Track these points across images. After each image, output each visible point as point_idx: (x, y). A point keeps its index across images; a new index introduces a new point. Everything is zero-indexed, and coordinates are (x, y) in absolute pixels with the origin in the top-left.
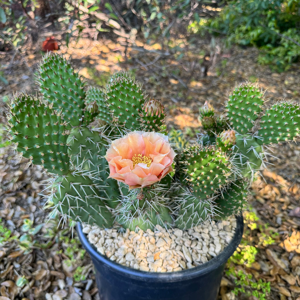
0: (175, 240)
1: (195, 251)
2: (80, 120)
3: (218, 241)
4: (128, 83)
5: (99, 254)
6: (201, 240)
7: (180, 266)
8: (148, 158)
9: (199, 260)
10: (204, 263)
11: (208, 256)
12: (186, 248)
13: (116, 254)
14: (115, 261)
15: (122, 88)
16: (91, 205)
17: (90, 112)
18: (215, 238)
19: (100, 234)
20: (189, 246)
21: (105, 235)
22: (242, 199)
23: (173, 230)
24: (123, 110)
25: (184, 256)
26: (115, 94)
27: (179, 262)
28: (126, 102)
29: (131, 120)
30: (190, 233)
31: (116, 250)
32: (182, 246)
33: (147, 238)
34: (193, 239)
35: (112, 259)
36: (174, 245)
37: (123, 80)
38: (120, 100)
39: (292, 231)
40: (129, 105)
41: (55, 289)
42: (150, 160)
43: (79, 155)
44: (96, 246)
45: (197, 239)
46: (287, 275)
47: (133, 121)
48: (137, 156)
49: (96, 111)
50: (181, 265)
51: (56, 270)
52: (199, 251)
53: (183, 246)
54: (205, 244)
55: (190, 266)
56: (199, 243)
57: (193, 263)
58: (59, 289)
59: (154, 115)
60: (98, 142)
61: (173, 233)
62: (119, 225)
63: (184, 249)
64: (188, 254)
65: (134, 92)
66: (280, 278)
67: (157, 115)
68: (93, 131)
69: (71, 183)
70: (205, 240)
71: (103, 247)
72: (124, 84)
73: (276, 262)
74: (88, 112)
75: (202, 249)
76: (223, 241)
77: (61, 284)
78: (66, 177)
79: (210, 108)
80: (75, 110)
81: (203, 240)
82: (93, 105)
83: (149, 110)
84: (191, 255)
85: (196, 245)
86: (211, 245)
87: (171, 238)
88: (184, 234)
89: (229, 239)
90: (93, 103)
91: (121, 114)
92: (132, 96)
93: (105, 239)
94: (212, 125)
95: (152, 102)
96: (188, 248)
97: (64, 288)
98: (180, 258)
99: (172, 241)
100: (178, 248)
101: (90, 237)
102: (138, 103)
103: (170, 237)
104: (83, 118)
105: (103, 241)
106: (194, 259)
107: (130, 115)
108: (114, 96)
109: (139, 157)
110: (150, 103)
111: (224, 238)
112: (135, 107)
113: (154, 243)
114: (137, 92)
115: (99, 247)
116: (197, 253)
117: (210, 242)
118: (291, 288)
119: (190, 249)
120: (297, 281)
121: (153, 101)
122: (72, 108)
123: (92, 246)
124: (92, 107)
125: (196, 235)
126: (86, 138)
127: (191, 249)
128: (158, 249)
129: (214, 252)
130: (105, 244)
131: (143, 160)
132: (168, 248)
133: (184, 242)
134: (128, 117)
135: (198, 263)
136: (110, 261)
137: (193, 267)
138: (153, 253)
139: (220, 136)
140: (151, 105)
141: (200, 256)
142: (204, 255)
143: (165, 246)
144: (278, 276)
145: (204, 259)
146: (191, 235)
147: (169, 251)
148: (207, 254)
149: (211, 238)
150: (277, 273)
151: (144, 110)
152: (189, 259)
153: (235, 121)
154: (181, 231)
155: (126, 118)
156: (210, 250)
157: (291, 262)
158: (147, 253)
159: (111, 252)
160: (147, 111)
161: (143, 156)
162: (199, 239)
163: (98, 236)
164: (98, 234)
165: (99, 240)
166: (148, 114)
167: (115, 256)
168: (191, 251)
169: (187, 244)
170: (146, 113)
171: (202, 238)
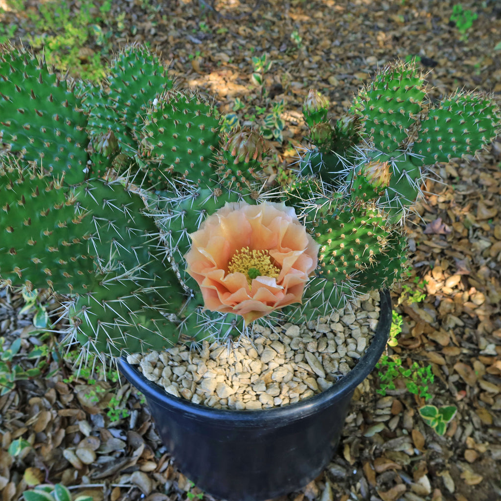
0: (289, 345)
1: (326, 357)
2: (85, 171)
3: (359, 331)
4: (187, 102)
6: (330, 335)
7: (309, 388)
8: (262, 252)
9: (336, 370)
10: (345, 374)
11: (349, 360)
13: (200, 391)
14: (202, 403)
15: (179, 113)
17: (105, 154)
18: (352, 327)
19: (159, 360)
20: (315, 351)
21: (169, 360)
22: (398, 267)
23: (282, 327)
24: (182, 152)
25: (312, 369)
26: (165, 126)
27: (306, 382)
28: (188, 138)
29: (198, 167)
30: (310, 327)
31: (198, 384)
32: (304, 353)
33: (243, 350)
34: (318, 336)
35: (196, 401)
36: (290, 355)
37: (176, 97)
38: (174, 136)
39: (433, 259)
40: (194, 142)
41: (77, 439)
42: (265, 256)
44: (160, 383)
45: (325, 335)
46: (436, 332)
47: (202, 168)
48: (240, 253)
50: (312, 386)
51: (68, 407)
52: (333, 356)
53: (306, 352)
54: (340, 342)
55: (326, 384)
56: (331, 342)
57: (327, 377)
58: (83, 437)
59: (251, 160)
60: (125, 204)
61: (284, 332)
62: (188, 339)
63: (308, 356)
64: (317, 364)
65: (201, 116)
66: (427, 338)
67: (255, 158)
68: (112, 186)
69: (103, 301)
70: (339, 335)
71: (173, 383)
72: (181, 104)
73: (418, 316)
74: (101, 155)
75: (336, 351)
76: (365, 330)
77: (85, 429)
78: (92, 295)
81: (335, 335)
82: (109, 140)
83: (239, 153)
84: (323, 365)
85: (327, 346)
86: (349, 340)
87: (282, 343)
88: (302, 331)
89: (374, 324)
90: (108, 137)
91: (177, 160)
92: (199, 124)
93: (172, 367)
94: (330, 138)
95: (245, 137)
96: (313, 353)
97: (91, 434)
98: (305, 376)
99: (285, 347)
100: (299, 358)
101: (145, 370)
102: (211, 136)
103: (279, 340)
104: (90, 165)
105: (170, 373)
106: (329, 371)
107: (195, 159)
108: (162, 129)
109: (244, 253)
110: (241, 139)
111: (367, 324)
112: (206, 144)
113: (256, 356)
114: (208, 115)
115: (167, 386)
116: (331, 360)
117: (346, 336)
118: (445, 351)
119: (317, 354)
120: (451, 338)
121: (246, 134)
122: (66, 151)
123: (153, 385)
124: (107, 143)
125: (323, 329)
127: (320, 353)
128: (266, 367)
129: (356, 351)
130: (175, 376)
131: (252, 257)
132: (282, 361)
133: (306, 345)
134: (192, 164)
135: (335, 375)
136: (194, 405)
137: (330, 384)
138: (259, 375)
139: (365, 174)
140: (244, 143)
141: (337, 366)
142: (343, 360)
143: (276, 359)
144: (423, 338)
145: (345, 369)
146: (312, 330)
147: (285, 365)
148: (346, 357)
149: (346, 328)
150: (422, 332)
151: (228, 152)
152: (321, 373)
153: (377, 134)
154: (297, 327)
155: (188, 165)
156: (350, 349)
157: (440, 311)
158: (250, 378)
159: (190, 388)
160: (236, 153)
161: (251, 250)
162: (327, 334)
163: (158, 365)
164: (156, 361)
165: (161, 373)
166: (238, 159)
167: (199, 395)
168: (320, 358)
169: (312, 347)
170: (234, 157)
171: (332, 331)
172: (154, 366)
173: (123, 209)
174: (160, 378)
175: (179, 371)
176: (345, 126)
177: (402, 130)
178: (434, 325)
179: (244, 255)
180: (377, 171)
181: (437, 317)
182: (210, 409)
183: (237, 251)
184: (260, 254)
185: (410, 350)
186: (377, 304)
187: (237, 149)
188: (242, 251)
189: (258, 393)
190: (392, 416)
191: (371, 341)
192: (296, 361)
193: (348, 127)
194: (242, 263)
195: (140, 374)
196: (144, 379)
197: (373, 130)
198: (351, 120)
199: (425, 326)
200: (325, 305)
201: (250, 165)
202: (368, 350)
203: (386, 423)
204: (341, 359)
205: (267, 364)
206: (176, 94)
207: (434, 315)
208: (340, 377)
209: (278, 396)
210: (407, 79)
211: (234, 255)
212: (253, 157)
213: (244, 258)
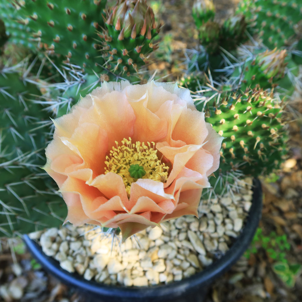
0: (174, 224)
1: (207, 236)
3: (235, 212)
5: (65, 272)
6: (210, 216)
7: (191, 265)
8: (147, 145)
9: (215, 248)
10: (224, 252)
11: (227, 239)
12: (194, 234)
13: (92, 266)
14: (93, 279)
18: (229, 208)
19: (58, 235)
20: (197, 230)
21: (67, 235)
24: (62, 29)
25: (194, 247)
27: (189, 259)
28: (66, 10)
29: (81, 48)
31: (91, 258)
32: (187, 232)
34: (199, 217)
35: (88, 276)
36: (174, 233)
38: (50, 7)
41: (10, 278)
42: (151, 149)
44: (57, 258)
45: (205, 215)
47: (87, 50)
48: (121, 144)
50: (194, 264)
52: (213, 235)
53: (189, 231)
54: (219, 222)
55: (207, 261)
56: (211, 222)
57: (208, 255)
58: (15, 276)
59: (138, 35)
63: (191, 235)
64: (199, 243)
66: (273, 206)
67: (143, 34)
70: (218, 215)
71: (69, 257)
75: (216, 231)
76: (241, 211)
79: (209, 6)
81: (214, 215)
83: (124, 26)
84: (204, 244)
85: (208, 226)
86: (227, 221)
89: (248, 206)
91: (58, 37)
93: (69, 242)
94: (217, 37)
95: (131, 5)
96: (195, 232)
97: (22, 274)
98: (187, 252)
99: (170, 226)
100: (182, 236)
105: (67, 248)
106: (209, 249)
107: (78, 38)
109: (126, 145)
110: (126, 8)
111: (242, 206)
112: (88, 19)
113: (144, 233)
115: (63, 260)
116: (211, 239)
117: (224, 216)
119: (198, 233)
123: (52, 260)
125: (204, 210)
127: (201, 233)
128: (153, 244)
129: (233, 230)
130: (71, 251)
131: (135, 150)
132: (167, 239)
133: (189, 224)
134: (74, 44)
135: (214, 253)
136: (86, 281)
137: (210, 261)
138: (147, 252)
139: (259, 64)
140: (130, 12)
141: (216, 244)
142: (222, 240)
145: (223, 247)
147: (169, 243)
148: (224, 236)
149: (224, 209)
151: (112, 26)
152: (202, 251)
153: (268, 29)
155: (70, 46)
156: (227, 229)
159: (83, 263)
160: (121, 26)
161: (134, 142)
162: (207, 215)
163: (57, 240)
164: (55, 236)
165: (59, 247)
166: (123, 34)
167: (91, 270)
168: (201, 237)
169: (194, 226)
170: (119, 32)
171: (211, 212)
172: (54, 240)
173: (17, 97)
174: (57, 253)
175: (75, 246)
176: (232, 26)
179: (125, 148)
180: (273, 60)
182: (101, 285)
183: (117, 143)
184: (145, 147)
186: (250, 188)
187: (121, 21)
188: (123, 142)
189: (145, 269)
190: (249, 266)
192: (180, 239)
194: (123, 157)
195: (40, 248)
197: (264, 23)
200: (209, 192)
201: (138, 41)
203: (245, 272)
204: (220, 238)
205: (154, 241)
209: (162, 272)
211: (113, 147)
212: (140, 32)
213: (125, 152)
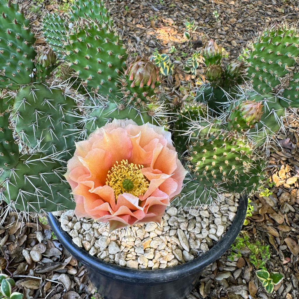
0: (168, 221)
1: (193, 235)
2: (30, 76)
3: (220, 220)
4: (98, 30)
5: (75, 246)
6: (198, 219)
7: (175, 258)
9: (198, 247)
10: (204, 252)
11: (209, 241)
12: (182, 232)
13: (96, 245)
14: (96, 255)
15: (91, 38)
16: (58, 191)
17: (43, 65)
18: (215, 215)
20: (185, 229)
22: (257, 182)
24: (93, 71)
25: (180, 243)
26: (79, 47)
27: (174, 252)
28: (97, 60)
29: (106, 85)
30: (186, 210)
31: (97, 239)
32: (177, 229)
34: (189, 218)
35: (92, 253)
36: (167, 229)
37: (90, 24)
38: (87, 58)
39: (280, 164)
40: (103, 64)
41: (33, 244)
42: (140, 170)
43: (36, 124)
44: (70, 234)
45: (195, 218)
46: (275, 213)
47: (110, 86)
49: (53, 64)
50: (177, 257)
52: (198, 236)
54: (204, 226)
55: (189, 257)
56: (198, 225)
57: (191, 251)
58: (37, 242)
59: (145, 85)
60: (61, 104)
61: (166, 211)
63: (180, 233)
64: (185, 240)
65: (110, 44)
66: (269, 216)
67: (149, 84)
68: (53, 90)
69: (25, 176)
70: (205, 220)
71: (80, 235)
72: (93, 31)
74: (41, 65)
75: (201, 233)
76: (225, 219)
77: (40, 238)
78: (15, 171)
79: (217, 50)
80: (20, 61)
81: (202, 220)
82: (47, 55)
83: (135, 78)
84: (189, 242)
86: (212, 226)
87: (163, 219)
88: (179, 212)
89: (232, 216)
90: (47, 52)
91: (90, 77)
92: (107, 49)
93: (83, 222)
94: (220, 77)
95: (141, 65)
96: (184, 231)
97: (42, 242)
98: (174, 247)
99: (164, 222)
100: (172, 233)
101: (63, 221)
102: (117, 61)
104: (34, 72)
105: (80, 227)
106: (192, 247)
107: (105, 79)
108: (77, 50)
109: (124, 164)
110: (138, 67)
111: (227, 215)
112: (113, 67)
114: (116, 43)
115: (74, 237)
116: (196, 239)
117: (210, 221)
118: (280, 228)
119: (186, 232)
120: (285, 220)
121: (143, 63)
122: (16, 59)
123: (66, 234)
124: (45, 57)
125: (194, 213)
126: (44, 100)
127: (188, 232)
128: (148, 235)
129: (215, 235)
130: (82, 230)
132: (160, 233)
133: (179, 223)
134: (102, 81)
135: (197, 251)
136: (89, 256)
137: (192, 257)
138: (142, 240)
139: (241, 109)
140: (140, 70)
141: (199, 244)
142: (204, 241)
143: (156, 230)
144: (266, 215)
145: (204, 248)
146: (186, 213)
147: (161, 237)
148: (207, 238)
149: (211, 215)
150: (266, 212)
151: (128, 77)
153: (256, 79)
154: (176, 209)
155: (99, 82)
156: (210, 233)
157: (280, 200)
158: (134, 242)
159: (90, 242)
160: (134, 78)
161: (129, 163)
162: (197, 218)
163: (73, 220)
164: (72, 216)
165: (74, 226)
166: (134, 84)
167: (95, 248)
168: (188, 236)
169: (183, 226)
170: (132, 81)
171: (200, 216)
172: (70, 220)
174: (71, 229)
175: (86, 226)
176: (233, 69)
177: (277, 78)
178: (275, 208)
179: (123, 166)
180: (251, 109)
181: (277, 203)
182: (101, 261)
183: (117, 162)
184: (137, 168)
185: (256, 223)
186: (237, 200)
187: (134, 75)
188: (122, 162)
189: (138, 254)
190: (237, 268)
191: (228, 228)
192: (170, 235)
193: (235, 70)
194: (121, 172)
195: (59, 224)
196: (60, 229)
197: (253, 75)
198: (238, 65)
199: (269, 208)
200: (196, 201)
201: (144, 89)
202: (224, 236)
203: (232, 273)
204: (203, 239)
205: (149, 233)
206: (91, 22)
207: (275, 202)
208: (200, 253)
209: (151, 260)
210: (288, 37)
211: (114, 165)
212: (147, 83)
213: (123, 169)
